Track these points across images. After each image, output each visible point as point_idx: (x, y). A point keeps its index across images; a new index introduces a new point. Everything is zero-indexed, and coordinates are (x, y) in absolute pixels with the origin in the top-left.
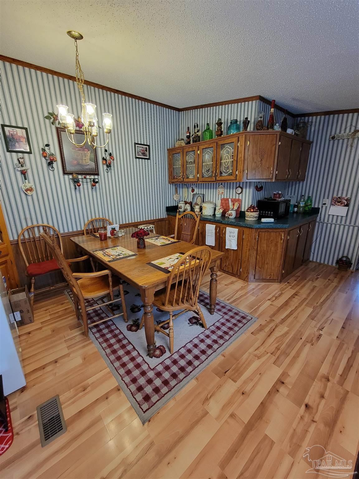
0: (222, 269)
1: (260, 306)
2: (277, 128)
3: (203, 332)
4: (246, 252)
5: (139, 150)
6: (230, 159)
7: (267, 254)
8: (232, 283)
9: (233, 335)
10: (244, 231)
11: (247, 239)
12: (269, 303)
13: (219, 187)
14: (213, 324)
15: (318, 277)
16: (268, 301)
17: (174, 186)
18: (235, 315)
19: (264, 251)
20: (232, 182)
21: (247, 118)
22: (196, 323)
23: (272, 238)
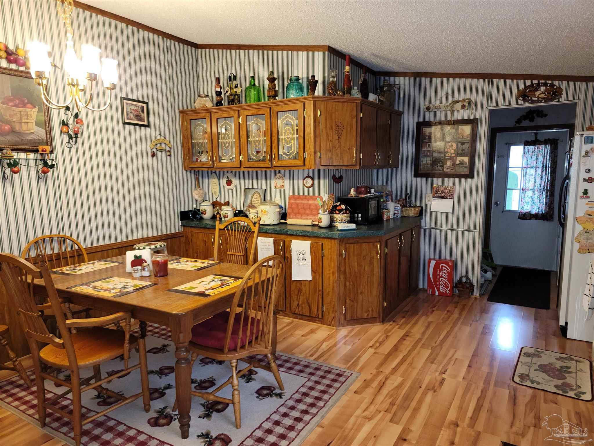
0: (293, 310)
1: (360, 357)
2: (356, 93)
3: (283, 404)
4: (329, 277)
5: (129, 110)
6: (294, 134)
7: (360, 278)
8: (312, 331)
9: (330, 399)
10: (322, 244)
11: (329, 257)
12: (372, 350)
13: (276, 176)
14: (296, 390)
15: (433, 309)
16: (370, 349)
17: (193, 175)
18: (327, 374)
19: (355, 273)
20: (296, 169)
21: (313, 77)
22: (269, 395)
23: (364, 253)
